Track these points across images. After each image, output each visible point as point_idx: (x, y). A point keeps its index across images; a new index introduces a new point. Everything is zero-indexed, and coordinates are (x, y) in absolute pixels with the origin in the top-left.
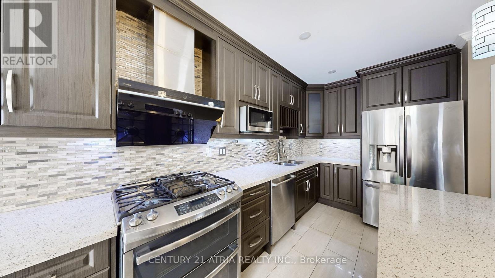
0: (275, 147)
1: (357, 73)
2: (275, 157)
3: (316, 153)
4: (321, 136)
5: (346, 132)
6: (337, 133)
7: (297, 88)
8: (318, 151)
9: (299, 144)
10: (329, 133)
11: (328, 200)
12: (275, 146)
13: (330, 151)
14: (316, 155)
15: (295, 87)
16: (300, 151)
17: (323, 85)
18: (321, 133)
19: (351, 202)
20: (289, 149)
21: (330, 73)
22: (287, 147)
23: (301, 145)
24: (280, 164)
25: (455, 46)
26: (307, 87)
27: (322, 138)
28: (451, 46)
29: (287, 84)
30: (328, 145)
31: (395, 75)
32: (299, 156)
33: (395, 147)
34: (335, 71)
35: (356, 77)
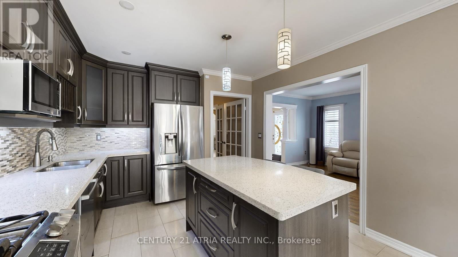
0: (27, 142)
1: (147, 65)
2: (27, 161)
3: (91, 147)
4: (103, 123)
5: (133, 121)
6: (124, 121)
7: (75, 53)
8: (93, 144)
9: (62, 136)
10: (113, 121)
11: (116, 199)
12: (28, 140)
13: (111, 142)
14: (91, 149)
15: (72, 49)
16: (63, 147)
17: (107, 61)
18: (103, 120)
19: (142, 191)
20: (48, 144)
21: (124, 53)
22: (45, 142)
23: (64, 136)
24: (43, 170)
25: (198, 73)
26: (85, 55)
27: (104, 126)
28: (197, 72)
29: (65, 41)
30: (109, 135)
31: (173, 78)
32: (61, 154)
33: (176, 135)
34: (130, 54)
35: (143, 67)
